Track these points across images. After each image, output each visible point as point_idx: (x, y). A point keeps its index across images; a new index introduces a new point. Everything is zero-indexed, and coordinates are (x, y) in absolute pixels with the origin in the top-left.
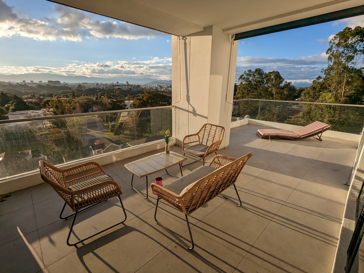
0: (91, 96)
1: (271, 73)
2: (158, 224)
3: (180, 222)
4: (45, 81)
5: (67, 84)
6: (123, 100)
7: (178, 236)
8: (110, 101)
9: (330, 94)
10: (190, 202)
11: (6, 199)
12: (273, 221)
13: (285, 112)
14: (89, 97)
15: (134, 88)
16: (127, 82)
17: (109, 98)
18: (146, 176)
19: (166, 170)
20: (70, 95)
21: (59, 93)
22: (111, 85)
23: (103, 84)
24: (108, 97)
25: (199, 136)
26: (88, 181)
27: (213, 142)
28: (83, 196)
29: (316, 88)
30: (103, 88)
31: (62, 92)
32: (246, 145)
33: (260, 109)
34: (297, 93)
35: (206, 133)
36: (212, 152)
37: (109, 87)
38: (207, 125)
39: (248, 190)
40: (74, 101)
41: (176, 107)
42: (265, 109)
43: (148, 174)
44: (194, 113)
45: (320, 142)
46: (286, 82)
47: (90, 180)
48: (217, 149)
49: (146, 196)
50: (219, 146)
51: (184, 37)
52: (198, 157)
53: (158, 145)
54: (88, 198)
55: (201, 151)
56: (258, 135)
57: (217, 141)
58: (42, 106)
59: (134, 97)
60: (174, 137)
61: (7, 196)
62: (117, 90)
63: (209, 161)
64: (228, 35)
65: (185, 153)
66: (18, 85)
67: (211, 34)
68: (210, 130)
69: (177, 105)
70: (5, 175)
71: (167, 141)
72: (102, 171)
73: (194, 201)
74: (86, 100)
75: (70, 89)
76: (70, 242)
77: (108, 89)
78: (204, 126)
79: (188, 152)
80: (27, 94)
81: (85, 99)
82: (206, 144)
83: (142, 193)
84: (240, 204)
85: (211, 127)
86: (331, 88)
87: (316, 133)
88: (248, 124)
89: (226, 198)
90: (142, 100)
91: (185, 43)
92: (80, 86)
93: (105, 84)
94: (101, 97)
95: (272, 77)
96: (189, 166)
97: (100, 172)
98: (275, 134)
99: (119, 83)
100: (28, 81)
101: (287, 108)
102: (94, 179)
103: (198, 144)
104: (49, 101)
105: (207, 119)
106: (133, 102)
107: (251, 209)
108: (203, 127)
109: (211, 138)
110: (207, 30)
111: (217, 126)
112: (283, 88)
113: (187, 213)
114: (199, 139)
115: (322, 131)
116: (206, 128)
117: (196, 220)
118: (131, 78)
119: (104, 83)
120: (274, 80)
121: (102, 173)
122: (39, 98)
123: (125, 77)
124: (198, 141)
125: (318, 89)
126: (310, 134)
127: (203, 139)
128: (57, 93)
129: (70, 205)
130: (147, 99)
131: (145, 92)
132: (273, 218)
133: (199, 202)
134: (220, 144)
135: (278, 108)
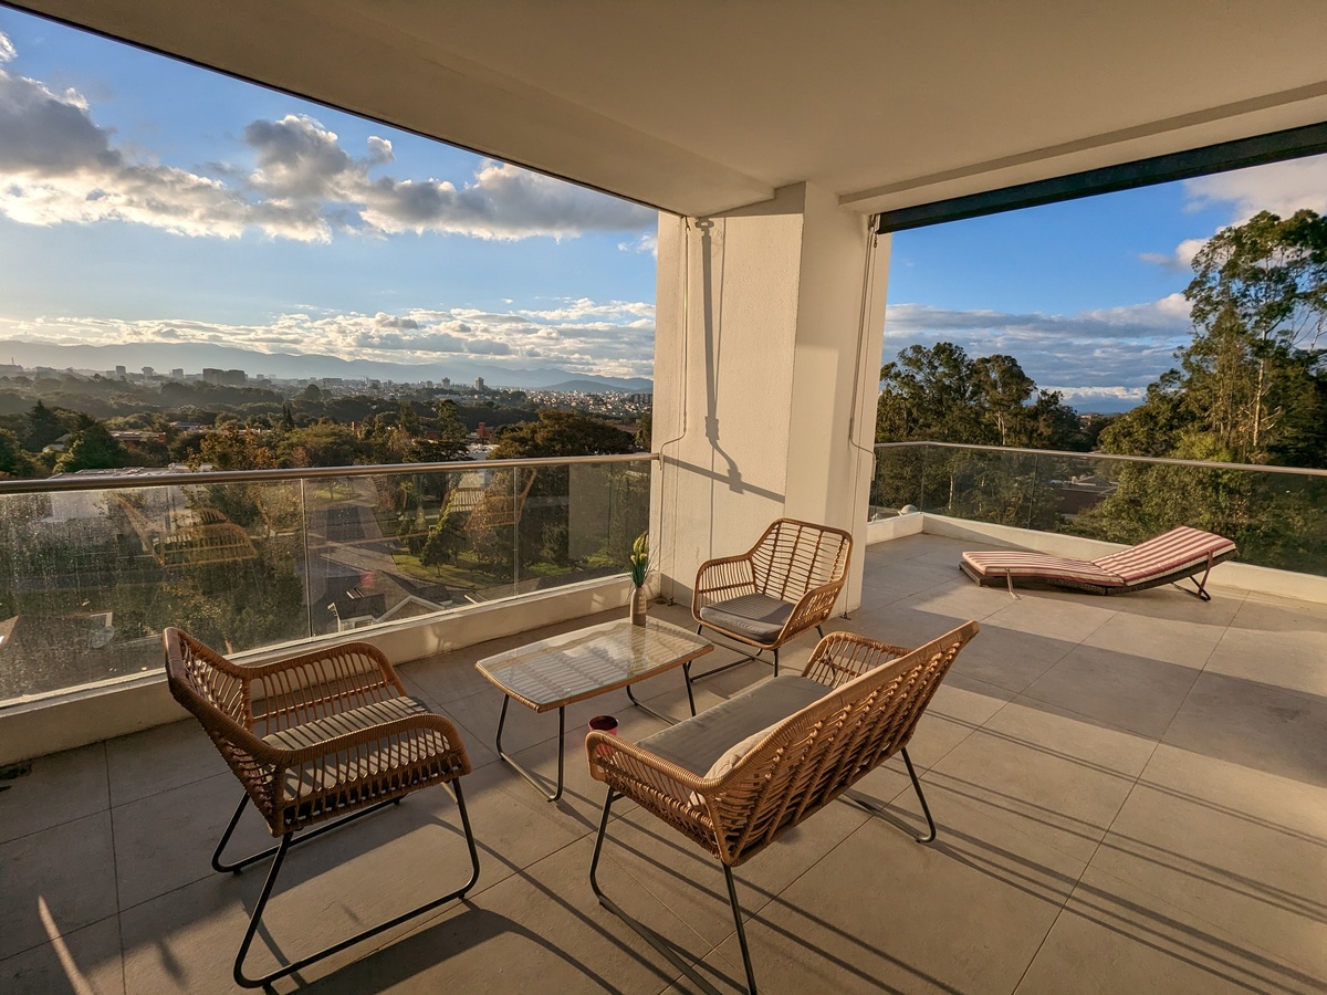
0: (349, 425)
1: (988, 361)
2: (606, 905)
3: (692, 900)
4: (193, 369)
5: (269, 381)
6: (463, 441)
7: (685, 960)
8: (416, 442)
9: (1209, 440)
10: (748, 812)
12: (1068, 909)
13: (1047, 501)
14: (343, 427)
15: (502, 400)
16: (481, 381)
17: (414, 432)
18: (560, 707)
19: (628, 687)
20: (277, 420)
21: (238, 412)
22: (424, 389)
23: (395, 386)
24: (408, 429)
25: (752, 564)
26: (337, 716)
27: (806, 589)
28: (319, 779)
29: (1155, 417)
30: (393, 398)
31: (250, 408)
32: (926, 607)
33: (955, 487)
34: (1085, 435)
35: (782, 555)
36: (804, 627)
37: (415, 394)
38: (783, 525)
40: (288, 439)
41: (666, 459)
42: (972, 486)
43: (570, 698)
44: (735, 481)
45: (1204, 604)
46: (1043, 393)
47: (345, 714)
48: (823, 613)
49: (556, 789)
50: (833, 603)
51: (703, 220)
52: (753, 642)
53: (596, 597)
54: (338, 784)
55: (763, 620)
56: (966, 572)
57: (825, 583)
58: (171, 453)
59: (501, 432)
60: (657, 569)
61: (14, 771)
62: (443, 405)
63: (795, 660)
64: (857, 214)
65: (701, 627)
66: (99, 381)
67: (800, 209)
68: (796, 543)
69: (669, 452)
70: (20, 686)
71: (639, 579)
72: (391, 679)
73: (763, 807)
74: (332, 439)
75: (279, 398)
76: (247, 973)
77: (413, 403)
78: (772, 527)
79: (717, 621)
80: (124, 410)
81: (327, 435)
82: (782, 595)
83: (537, 777)
84: (929, 834)
85: (800, 531)
86: (1209, 416)
87: (1185, 570)
88: (923, 533)
89: (868, 806)
90: (530, 443)
91: (707, 241)
92: (313, 389)
93: (403, 386)
94: (383, 428)
95: (994, 375)
96: (717, 678)
97: (383, 685)
98: (1028, 571)
99: (451, 383)
100: (134, 368)
101: (1054, 485)
102: (362, 709)
103: (749, 595)
104: (202, 436)
105: (783, 501)
106: (499, 449)
107: (975, 857)
108: (768, 532)
109: (798, 574)
110: (785, 197)
111: (823, 529)
112: (1034, 414)
113: (733, 859)
114: (754, 577)
115: (1206, 562)
116: (780, 537)
117: (759, 895)
118: (493, 368)
119: (399, 380)
120: (999, 385)
121: (393, 689)
122: (164, 428)
123: (471, 364)
124: (749, 584)
125: (1162, 420)
126: (1162, 575)
127: (768, 575)
128: (229, 410)
129: (264, 811)
130: (548, 439)
131: (541, 416)
132: (1069, 897)
133: (781, 815)
134: (836, 595)
135: (1021, 483)
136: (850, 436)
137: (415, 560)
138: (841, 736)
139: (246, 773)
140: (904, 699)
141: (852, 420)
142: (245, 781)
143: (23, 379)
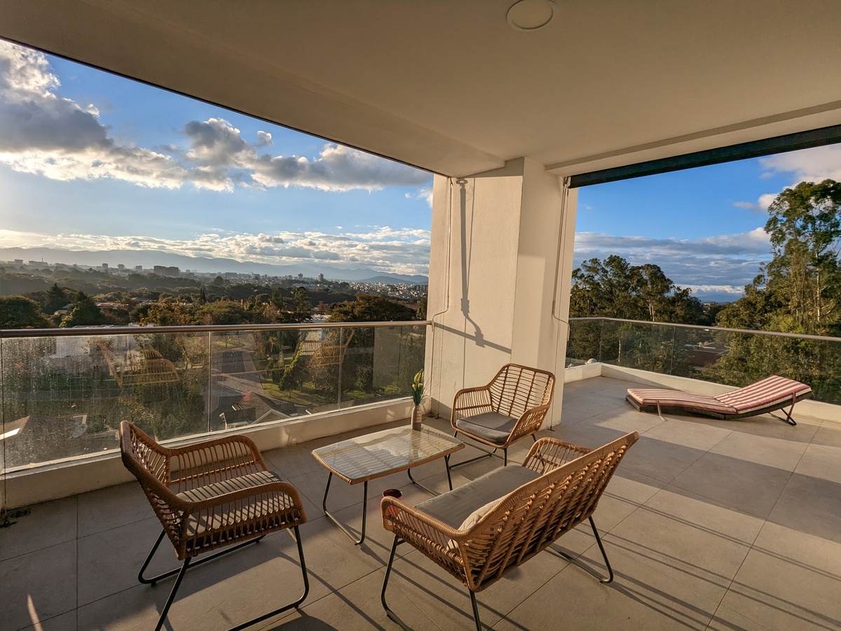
0: (240, 302)
1: (641, 268)
2: (391, 617)
3: (448, 616)
4: (148, 266)
5: (193, 274)
6: (309, 312)
8: (280, 312)
9: (790, 320)
10: (486, 554)
11: (15, 520)
13: (683, 358)
14: (236, 303)
15: (334, 288)
16: (322, 276)
17: (279, 306)
18: (365, 481)
19: (409, 470)
20: (196, 297)
21: (173, 293)
22: (287, 280)
23: (269, 278)
24: (276, 304)
25: (490, 392)
26: (223, 482)
27: (525, 409)
28: (210, 523)
29: (755, 305)
30: (267, 285)
31: (181, 290)
32: (603, 424)
33: (622, 347)
34: (707, 315)
35: (510, 387)
36: (524, 434)
37: (281, 283)
38: (510, 368)
39: (624, 539)
40: (202, 309)
41: (436, 325)
42: (633, 347)
43: (371, 476)
44: (479, 339)
45: (792, 427)
46: (678, 289)
47: (228, 481)
48: (536, 425)
49: (360, 537)
50: (543, 419)
51: (461, 179)
52: (490, 443)
53: (389, 412)
54: (222, 526)
55: (497, 429)
56: (630, 402)
57: (537, 406)
58: (131, 317)
59: (333, 308)
60: (428, 394)
61: (19, 512)
62: (298, 289)
63: (518, 457)
64: (557, 177)
65: (457, 432)
66: (93, 273)
67: (520, 173)
68: (519, 380)
69: (438, 320)
70: (29, 458)
71: (417, 401)
72: (258, 460)
73: (496, 552)
74: (227, 310)
75: (198, 284)
77: (279, 289)
78: (503, 369)
79: (467, 429)
80: (105, 290)
81: (226, 308)
82: (510, 413)
83: (348, 529)
84: (609, 578)
85: (521, 372)
87: (778, 404)
88: (601, 376)
89: (567, 557)
90: (351, 314)
91: (463, 192)
92: (219, 279)
93: (274, 278)
94: (260, 303)
95: (645, 277)
96: (466, 467)
97: (253, 463)
98: (671, 402)
99: (303, 277)
100: (113, 265)
101: (687, 348)
102: (239, 478)
103: (488, 413)
104: (149, 307)
105: (510, 353)
106: (332, 316)
107: (640, 594)
108: (501, 372)
109: (520, 399)
110: (512, 166)
111: (536, 371)
112: (673, 302)
113: (476, 587)
114: (492, 401)
115: (792, 399)
116: (508, 375)
117: (493, 614)
118: (329, 268)
119: (271, 274)
120: (649, 282)
121: (259, 466)
122: (128, 301)
123: (316, 265)
124: (488, 405)
125: (759, 306)
126: (762, 407)
127: (501, 400)
128: (168, 291)
129: (174, 542)
130: (361, 312)
131: (358, 298)
132: (708, 626)
133: (509, 557)
134: (545, 414)
135: (665, 346)
136: (553, 312)
137: (276, 387)
138: (548, 505)
139: (164, 516)
140: (590, 482)
141: (554, 302)
142: (164, 522)
143: (47, 270)
